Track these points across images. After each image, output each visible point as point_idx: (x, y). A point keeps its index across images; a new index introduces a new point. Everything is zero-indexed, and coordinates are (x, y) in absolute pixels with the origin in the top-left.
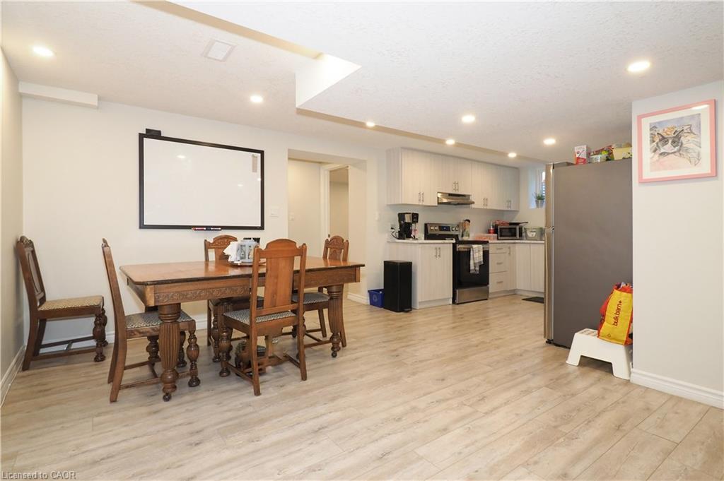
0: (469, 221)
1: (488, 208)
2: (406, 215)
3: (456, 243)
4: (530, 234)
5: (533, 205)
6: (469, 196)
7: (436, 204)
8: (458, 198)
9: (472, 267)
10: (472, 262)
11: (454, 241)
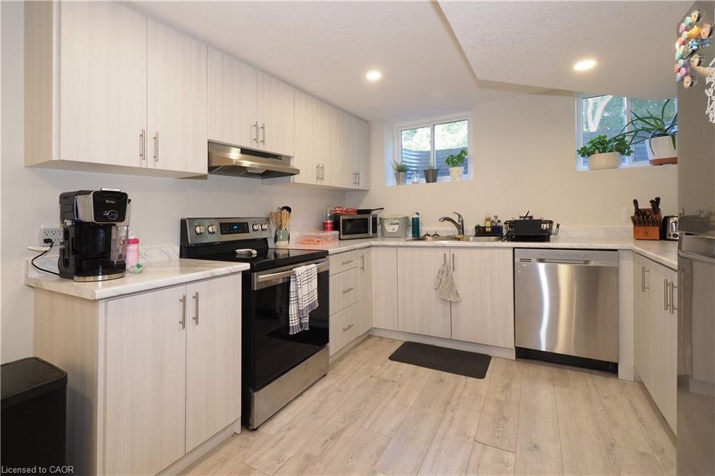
0: (289, 209)
1: (324, 183)
2: (80, 199)
3: (253, 270)
4: (389, 228)
5: (391, 181)
6: (289, 158)
7: (205, 171)
8: (266, 159)
9: (294, 321)
10: (293, 310)
11: (247, 266)
